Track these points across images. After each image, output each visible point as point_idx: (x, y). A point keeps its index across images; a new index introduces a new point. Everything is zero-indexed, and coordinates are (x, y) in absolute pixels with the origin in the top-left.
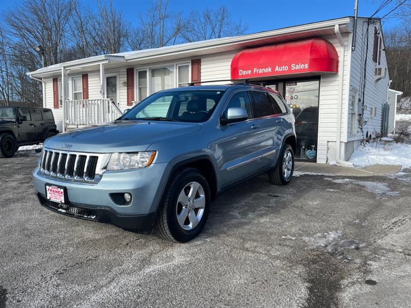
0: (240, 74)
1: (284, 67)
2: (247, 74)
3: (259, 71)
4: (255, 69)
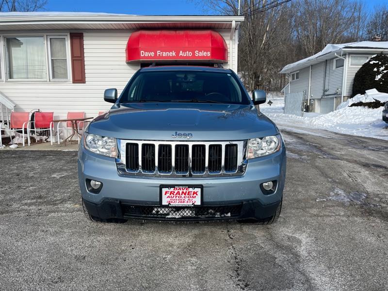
0: (142, 55)
1: (187, 52)
2: (150, 55)
3: (162, 54)
4: (158, 52)
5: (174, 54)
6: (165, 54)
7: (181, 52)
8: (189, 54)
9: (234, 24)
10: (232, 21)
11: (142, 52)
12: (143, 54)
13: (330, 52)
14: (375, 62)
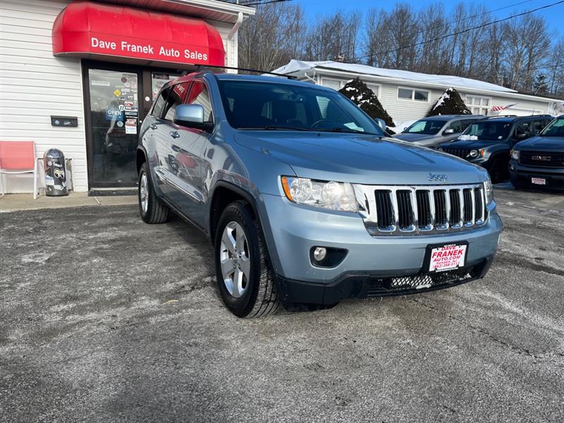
0: (93, 45)
1: (173, 51)
2: (108, 47)
3: (130, 48)
4: (123, 43)
5: (151, 50)
6: (135, 49)
7: (162, 48)
8: (176, 54)
9: (241, 17)
10: (238, 13)
11: (93, 39)
12: (95, 43)
13: (297, 71)
14: (352, 89)
